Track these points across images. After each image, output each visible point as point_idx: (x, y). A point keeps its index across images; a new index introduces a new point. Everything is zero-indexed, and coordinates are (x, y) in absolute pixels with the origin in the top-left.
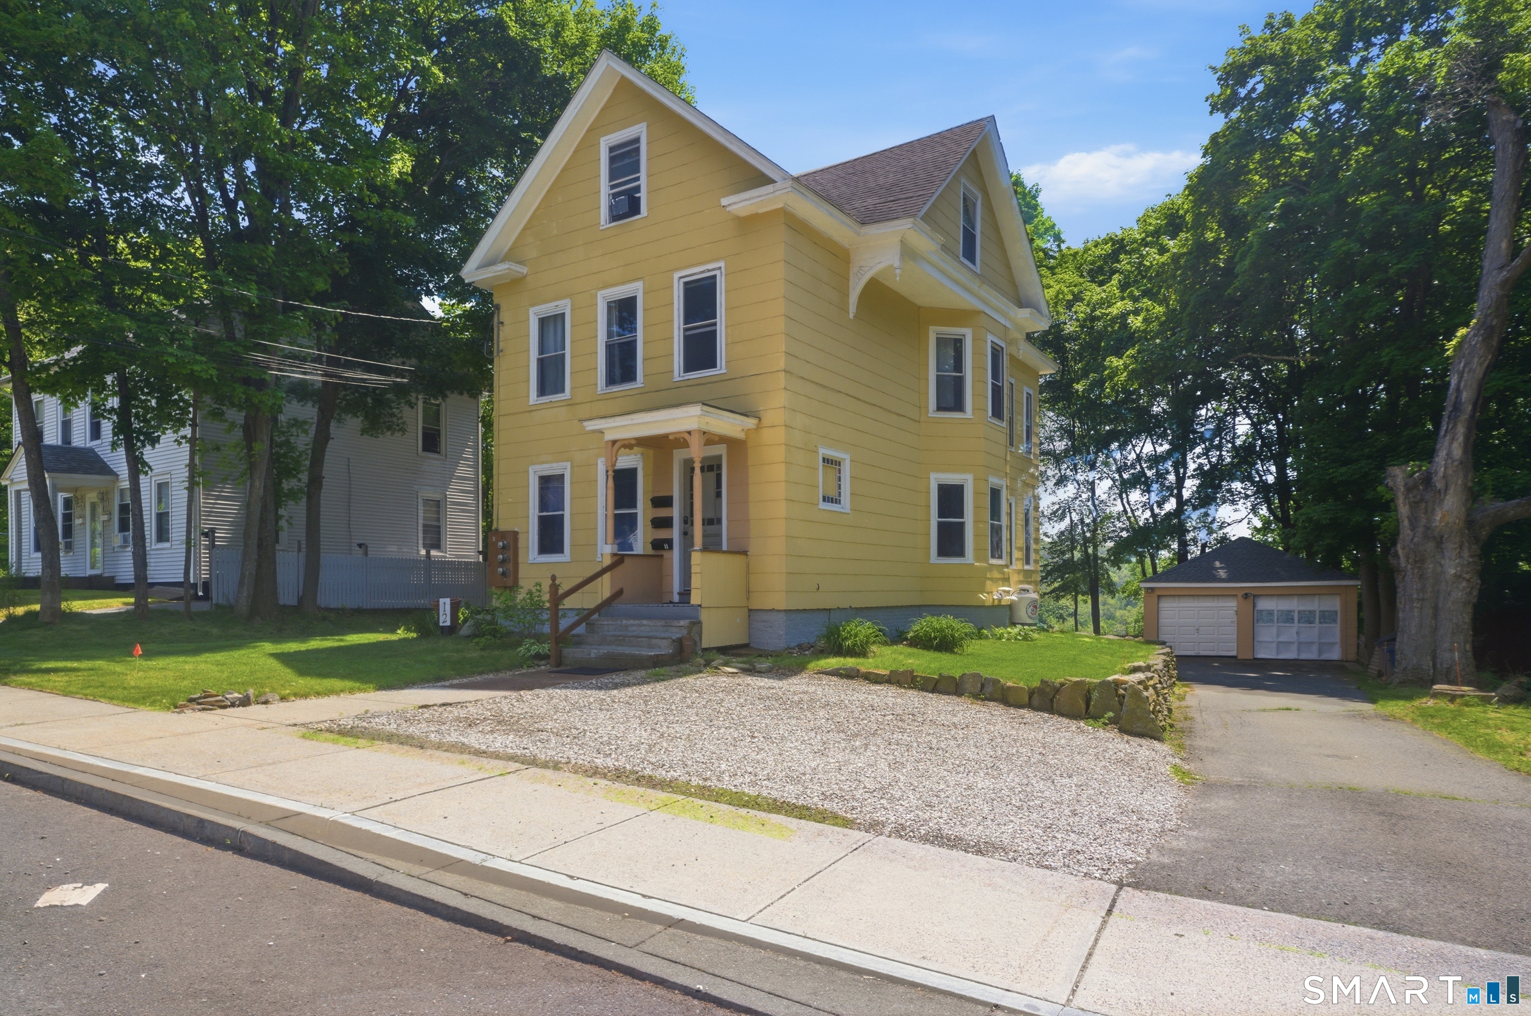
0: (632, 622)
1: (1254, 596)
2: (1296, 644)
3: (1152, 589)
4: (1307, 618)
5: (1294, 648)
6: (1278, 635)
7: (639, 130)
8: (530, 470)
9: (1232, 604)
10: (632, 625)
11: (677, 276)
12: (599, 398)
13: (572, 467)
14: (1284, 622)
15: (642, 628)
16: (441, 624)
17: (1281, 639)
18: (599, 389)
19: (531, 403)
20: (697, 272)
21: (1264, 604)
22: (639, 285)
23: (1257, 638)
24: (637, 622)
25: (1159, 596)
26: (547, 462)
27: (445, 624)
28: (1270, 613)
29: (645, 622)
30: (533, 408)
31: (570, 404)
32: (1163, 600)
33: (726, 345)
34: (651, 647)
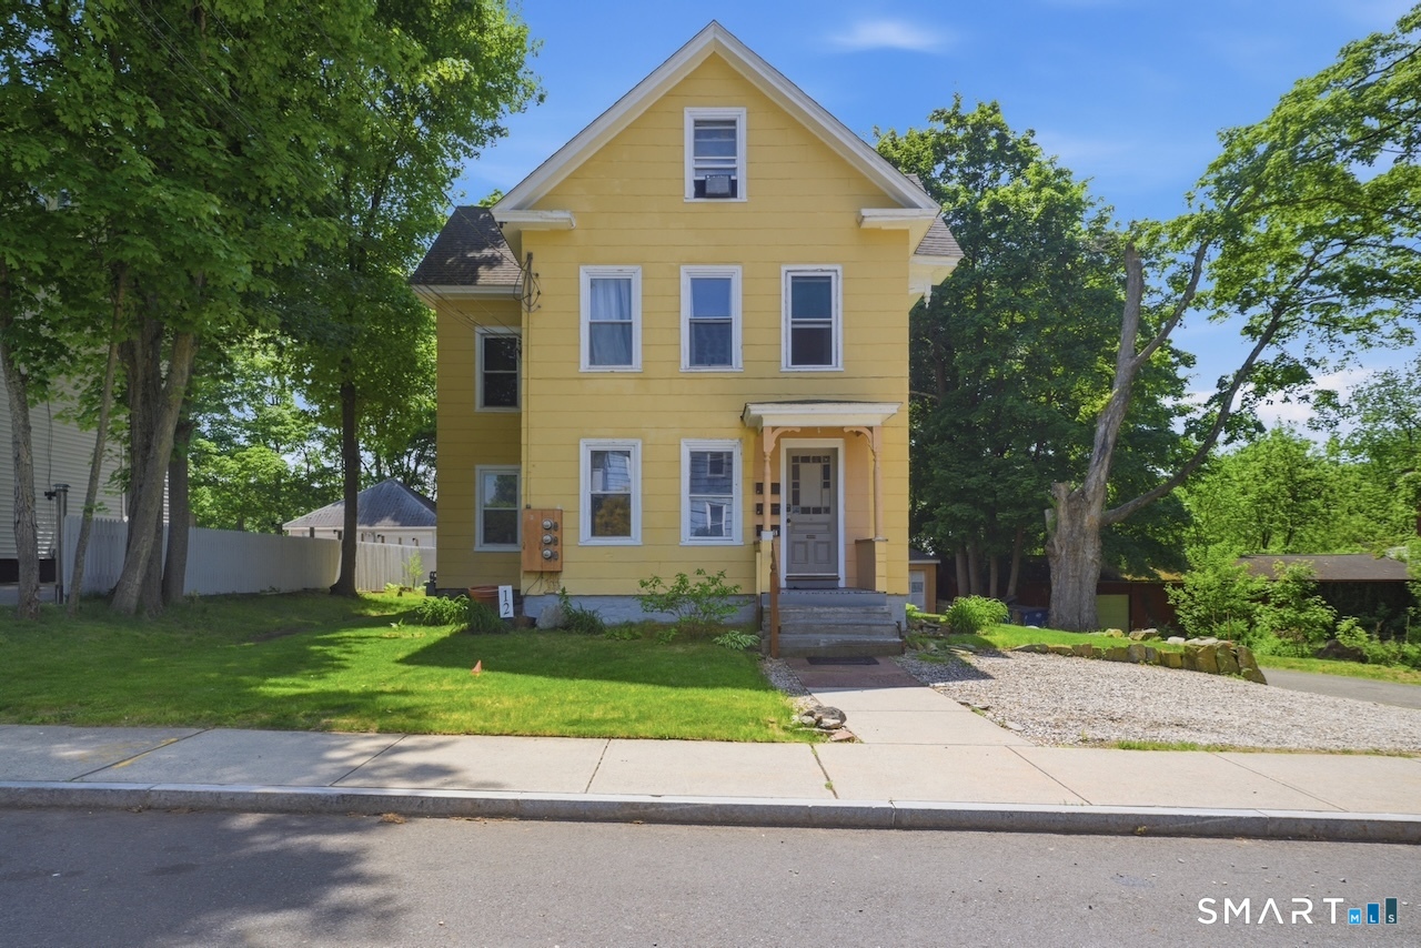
0: (826, 609)
7: (739, 113)
8: (581, 443)
10: (825, 613)
11: (784, 268)
12: (682, 376)
13: (643, 445)
15: (839, 616)
16: (502, 616)
18: (683, 367)
19: (582, 369)
20: (810, 269)
22: (738, 268)
24: (832, 609)
26: (608, 437)
27: (508, 616)
29: (842, 609)
30: (585, 376)
31: (642, 378)
33: (844, 345)
34: (870, 633)
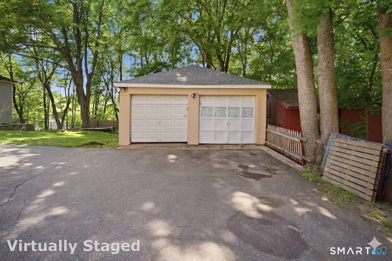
1: (200, 96)
2: (227, 133)
3: (125, 88)
4: (234, 113)
5: (226, 135)
6: (215, 127)
9: (185, 101)
14: (219, 116)
17: (216, 129)
21: (206, 102)
23: (201, 129)
25: (131, 95)
28: (210, 109)
32: (134, 98)
